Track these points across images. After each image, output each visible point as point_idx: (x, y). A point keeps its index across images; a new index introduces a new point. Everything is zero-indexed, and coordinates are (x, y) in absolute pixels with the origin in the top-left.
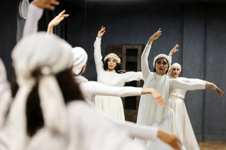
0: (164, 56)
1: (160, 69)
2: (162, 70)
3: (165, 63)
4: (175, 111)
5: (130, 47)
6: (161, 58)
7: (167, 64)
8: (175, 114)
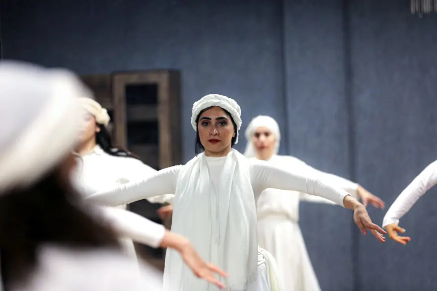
0: (216, 101)
1: (211, 141)
2: (218, 143)
3: (222, 122)
4: (274, 253)
5: (134, 79)
6: (208, 109)
7: (230, 121)
8: (276, 261)
